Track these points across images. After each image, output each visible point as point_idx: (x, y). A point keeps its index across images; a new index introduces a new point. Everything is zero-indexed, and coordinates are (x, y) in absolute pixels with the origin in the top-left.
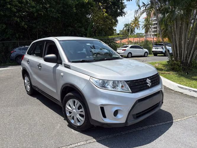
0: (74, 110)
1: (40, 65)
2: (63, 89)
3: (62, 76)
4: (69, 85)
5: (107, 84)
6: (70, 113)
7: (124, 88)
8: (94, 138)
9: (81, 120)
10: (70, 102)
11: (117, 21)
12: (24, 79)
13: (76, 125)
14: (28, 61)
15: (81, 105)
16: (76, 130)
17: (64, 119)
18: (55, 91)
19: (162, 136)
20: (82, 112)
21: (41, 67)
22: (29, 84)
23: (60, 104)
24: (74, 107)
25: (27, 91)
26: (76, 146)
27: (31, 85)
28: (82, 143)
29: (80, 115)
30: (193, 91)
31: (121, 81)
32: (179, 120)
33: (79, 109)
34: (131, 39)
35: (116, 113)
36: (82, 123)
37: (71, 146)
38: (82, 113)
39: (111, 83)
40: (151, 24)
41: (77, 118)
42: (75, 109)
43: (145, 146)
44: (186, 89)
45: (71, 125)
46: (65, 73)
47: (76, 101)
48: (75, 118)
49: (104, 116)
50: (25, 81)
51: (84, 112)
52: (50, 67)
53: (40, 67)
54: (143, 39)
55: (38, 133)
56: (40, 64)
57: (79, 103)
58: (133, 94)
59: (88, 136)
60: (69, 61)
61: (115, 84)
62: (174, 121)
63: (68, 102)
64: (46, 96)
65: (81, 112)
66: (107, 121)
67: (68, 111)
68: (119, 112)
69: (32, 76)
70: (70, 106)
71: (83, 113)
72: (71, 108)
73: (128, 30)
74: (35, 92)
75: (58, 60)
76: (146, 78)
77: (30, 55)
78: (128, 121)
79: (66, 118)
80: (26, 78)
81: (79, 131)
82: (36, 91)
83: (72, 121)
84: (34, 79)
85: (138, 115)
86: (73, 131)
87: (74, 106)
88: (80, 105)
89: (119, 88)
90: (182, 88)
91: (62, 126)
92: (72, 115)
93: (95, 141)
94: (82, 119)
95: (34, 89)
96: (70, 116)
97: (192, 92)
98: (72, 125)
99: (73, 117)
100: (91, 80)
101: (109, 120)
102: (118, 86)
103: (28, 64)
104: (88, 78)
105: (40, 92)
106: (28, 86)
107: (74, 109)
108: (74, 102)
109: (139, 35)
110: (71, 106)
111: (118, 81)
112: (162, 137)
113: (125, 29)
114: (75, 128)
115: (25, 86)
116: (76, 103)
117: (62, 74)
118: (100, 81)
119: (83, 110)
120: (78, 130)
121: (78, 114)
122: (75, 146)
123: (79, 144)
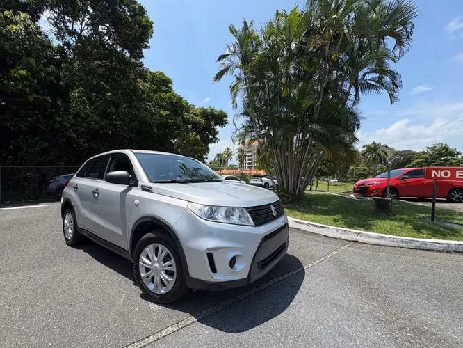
0: (157, 265)
1: (96, 191)
2: (136, 228)
3: (137, 205)
4: (148, 220)
5: (216, 214)
6: (147, 270)
7: (243, 219)
8: (193, 314)
9: (169, 282)
10: (149, 250)
11: (208, 149)
12: (64, 217)
13: (157, 293)
14: (75, 187)
15: (170, 254)
16: (157, 303)
17: (134, 284)
18: (121, 233)
19: (299, 294)
20: (171, 266)
21: (98, 193)
22: (72, 227)
23: (129, 257)
24: (156, 259)
25: (66, 239)
26: (158, 339)
27: (75, 228)
28: (170, 329)
29: (167, 272)
30: (313, 225)
31: (238, 208)
32: (310, 265)
33: (165, 261)
34: (224, 171)
35: (233, 262)
36: (170, 287)
37: (147, 340)
38: (170, 268)
39: (223, 212)
40: (245, 156)
41: (161, 279)
42: (158, 262)
43: (280, 316)
44: (304, 223)
45: (147, 296)
46: (142, 200)
47: (161, 247)
48: (157, 280)
49: (214, 270)
50: (65, 221)
51: (174, 266)
52: (116, 192)
53: (96, 195)
54: (238, 171)
55: (76, 321)
56: (97, 189)
57: (166, 251)
58: (257, 228)
59: (180, 312)
60: (151, 181)
61: (229, 212)
62: (305, 268)
63: (146, 249)
64: (101, 244)
65: (169, 266)
66: (219, 277)
67: (142, 266)
68: (238, 260)
69: (79, 211)
70: (148, 257)
71: (174, 269)
72: (150, 260)
73: (221, 161)
74: (82, 240)
75: (131, 181)
76: (270, 204)
77: (81, 177)
78: (252, 275)
79: (138, 281)
80: (68, 216)
81: (162, 304)
82: (85, 237)
83: (151, 287)
84: (83, 216)
85: (265, 263)
86: (152, 305)
87: (157, 256)
88: (168, 254)
89: (235, 219)
90: (299, 223)
91: (129, 298)
92: (151, 273)
93: (195, 320)
94: (171, 280)
95: (81, 233)
96: (147, 277)
97: (312, 227)
98: (149, 295)
99: (153, 278)
100: (190, 207)
101: (223, 275)
102: (233, 215)
103: (75, 191)
104: (184, 204)
105: (91, 238)
106: (70, 230)
107: (155, 262)
108: (157, 249)
109: (232, 167)
110: (150, 256)
111: (233, 208)
112: (298, 296)
113: (217, 159)
114: (155, 298)
115: (64, 231)
116: (159, 252)
117: (137, 202)
118: (207, 208)
119: (172, 261)
120: (160, 302)
121: (163, 270)
122: (156, 338)
123: (164, 333)
